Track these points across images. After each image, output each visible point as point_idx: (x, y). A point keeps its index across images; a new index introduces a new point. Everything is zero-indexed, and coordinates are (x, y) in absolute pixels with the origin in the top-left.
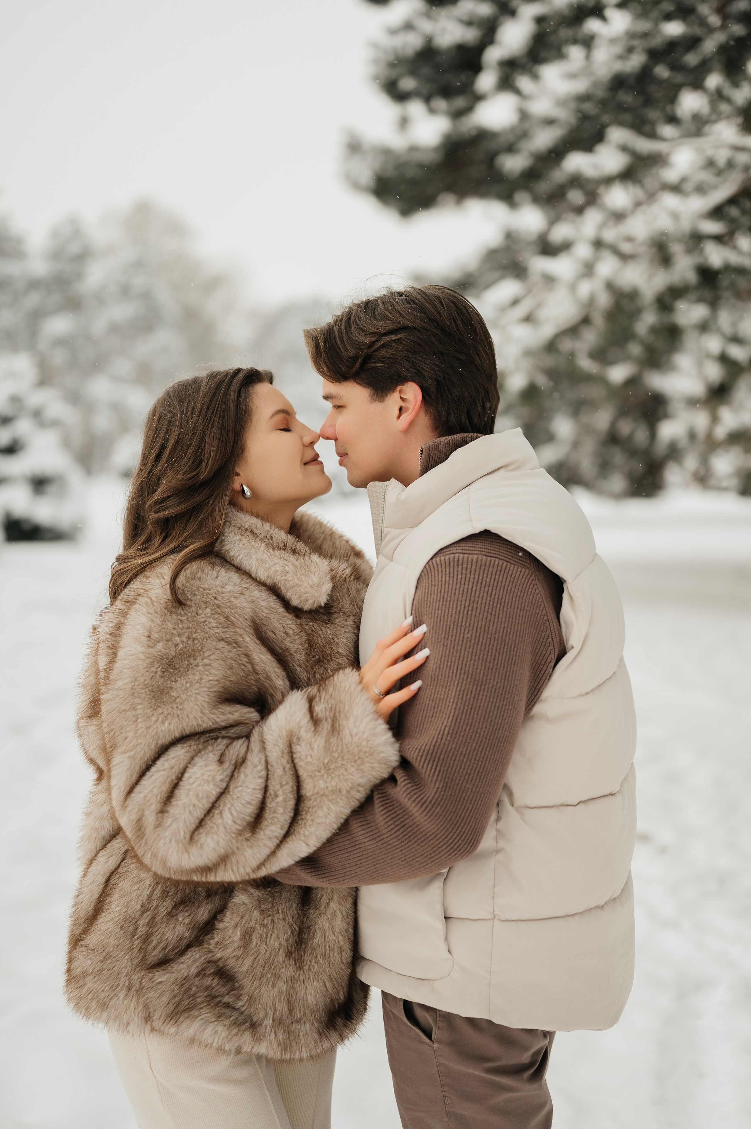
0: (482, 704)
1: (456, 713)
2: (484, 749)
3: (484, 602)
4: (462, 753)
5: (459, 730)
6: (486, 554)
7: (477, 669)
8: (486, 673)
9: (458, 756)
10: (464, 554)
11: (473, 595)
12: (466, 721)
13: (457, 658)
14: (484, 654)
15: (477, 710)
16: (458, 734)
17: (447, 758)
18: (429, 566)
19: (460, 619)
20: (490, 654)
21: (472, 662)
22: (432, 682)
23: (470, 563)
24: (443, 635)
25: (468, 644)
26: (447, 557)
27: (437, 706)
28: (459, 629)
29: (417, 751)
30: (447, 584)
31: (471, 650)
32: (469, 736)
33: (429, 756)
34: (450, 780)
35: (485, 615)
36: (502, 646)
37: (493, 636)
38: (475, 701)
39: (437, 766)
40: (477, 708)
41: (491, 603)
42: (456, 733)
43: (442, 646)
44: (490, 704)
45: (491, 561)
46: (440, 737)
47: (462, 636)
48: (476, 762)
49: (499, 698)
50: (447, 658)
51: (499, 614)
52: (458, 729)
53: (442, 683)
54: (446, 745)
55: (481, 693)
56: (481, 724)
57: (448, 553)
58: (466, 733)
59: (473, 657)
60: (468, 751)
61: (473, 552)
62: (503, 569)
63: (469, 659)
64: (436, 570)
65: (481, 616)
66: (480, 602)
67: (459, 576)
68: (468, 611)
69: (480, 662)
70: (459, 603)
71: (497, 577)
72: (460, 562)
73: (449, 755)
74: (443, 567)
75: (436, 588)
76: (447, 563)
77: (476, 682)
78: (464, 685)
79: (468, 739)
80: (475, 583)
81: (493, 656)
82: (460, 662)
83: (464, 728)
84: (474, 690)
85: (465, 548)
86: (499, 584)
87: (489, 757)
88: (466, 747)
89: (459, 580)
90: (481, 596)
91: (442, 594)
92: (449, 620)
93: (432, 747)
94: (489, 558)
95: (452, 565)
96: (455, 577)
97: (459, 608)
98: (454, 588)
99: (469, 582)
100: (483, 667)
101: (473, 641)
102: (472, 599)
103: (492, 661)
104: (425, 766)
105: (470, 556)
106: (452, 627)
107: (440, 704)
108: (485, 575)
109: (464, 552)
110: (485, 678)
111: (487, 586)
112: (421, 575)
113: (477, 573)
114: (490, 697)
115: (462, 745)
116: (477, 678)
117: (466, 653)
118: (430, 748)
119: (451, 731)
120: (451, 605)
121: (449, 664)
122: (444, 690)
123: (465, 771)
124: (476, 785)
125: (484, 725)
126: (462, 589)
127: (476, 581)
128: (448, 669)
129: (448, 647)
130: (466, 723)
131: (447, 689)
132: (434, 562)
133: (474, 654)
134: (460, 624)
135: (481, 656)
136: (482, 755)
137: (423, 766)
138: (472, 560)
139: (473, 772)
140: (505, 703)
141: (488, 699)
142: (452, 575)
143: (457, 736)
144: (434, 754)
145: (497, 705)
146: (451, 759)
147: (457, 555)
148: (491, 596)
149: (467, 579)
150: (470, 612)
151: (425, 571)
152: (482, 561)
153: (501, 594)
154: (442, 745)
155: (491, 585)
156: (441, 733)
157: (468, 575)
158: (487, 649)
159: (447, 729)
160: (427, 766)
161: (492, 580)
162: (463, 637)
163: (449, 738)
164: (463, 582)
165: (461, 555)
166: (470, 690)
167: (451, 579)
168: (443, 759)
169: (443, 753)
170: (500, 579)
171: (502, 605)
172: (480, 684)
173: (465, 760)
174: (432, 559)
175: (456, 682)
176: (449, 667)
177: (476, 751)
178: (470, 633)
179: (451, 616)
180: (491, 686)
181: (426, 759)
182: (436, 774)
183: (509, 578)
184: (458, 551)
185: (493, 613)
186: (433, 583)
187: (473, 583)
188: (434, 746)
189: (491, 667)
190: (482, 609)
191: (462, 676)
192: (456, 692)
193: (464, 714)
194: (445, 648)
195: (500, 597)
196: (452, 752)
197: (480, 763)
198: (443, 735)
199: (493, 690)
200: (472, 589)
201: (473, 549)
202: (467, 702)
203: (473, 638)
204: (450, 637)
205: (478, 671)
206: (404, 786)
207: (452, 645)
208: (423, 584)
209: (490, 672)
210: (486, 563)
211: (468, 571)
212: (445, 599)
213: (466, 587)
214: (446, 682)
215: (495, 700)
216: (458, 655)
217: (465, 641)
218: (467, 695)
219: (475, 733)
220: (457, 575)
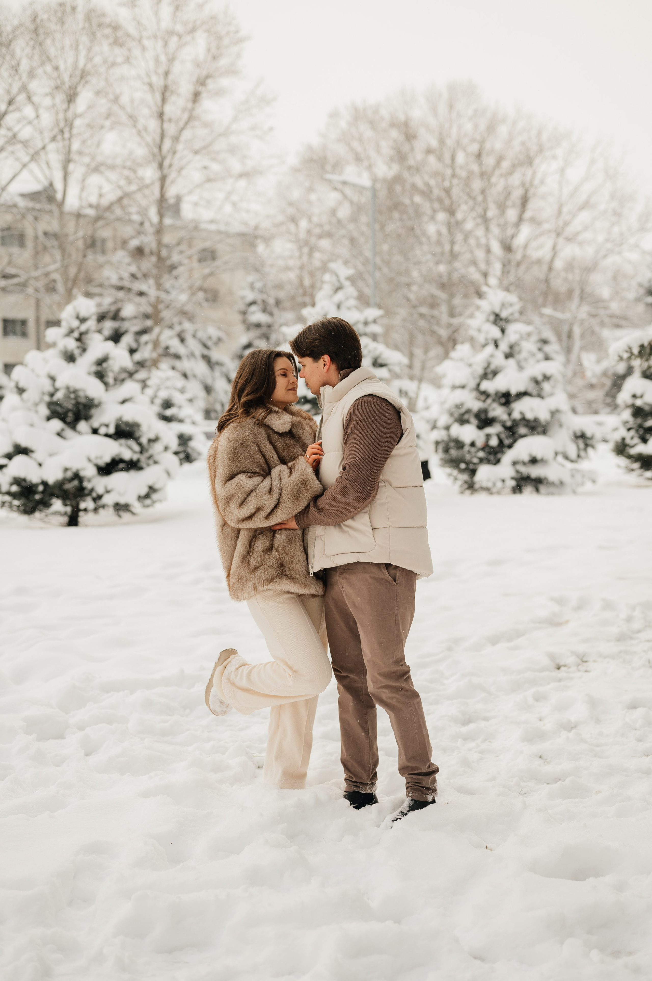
6: (373, 400)
10: (366, 400)
11: (370, 412)
12: (367, 451)
18: (354, 404)
25: (368, 427)
26: (361, 401)
57: (361, 399)
60: (367, 462)
64: (356, 405)
67: (365, 406)
72: (365, 402)
74: (359, 403)
80: (370, 408)
82: (365, 433)
85: (366, 398)
89: (365, 407)
94: (375, 401)
95: (362, 403)
97: (365, 416)
98: (363, 410)
102: (370, 413)
105: (368, 401)
111: (374, 409)
113: (371, 405)
120: (362, 415)
132: (356, 402)
149: (368, 407)
150: (368, 417)
163: (361, 458)
164: (366, 408)
175: (363, 439)
184: (364, 399)
186: (356, 409)
209: (375, 436)
211: (368, 405)
216: (365, 430)
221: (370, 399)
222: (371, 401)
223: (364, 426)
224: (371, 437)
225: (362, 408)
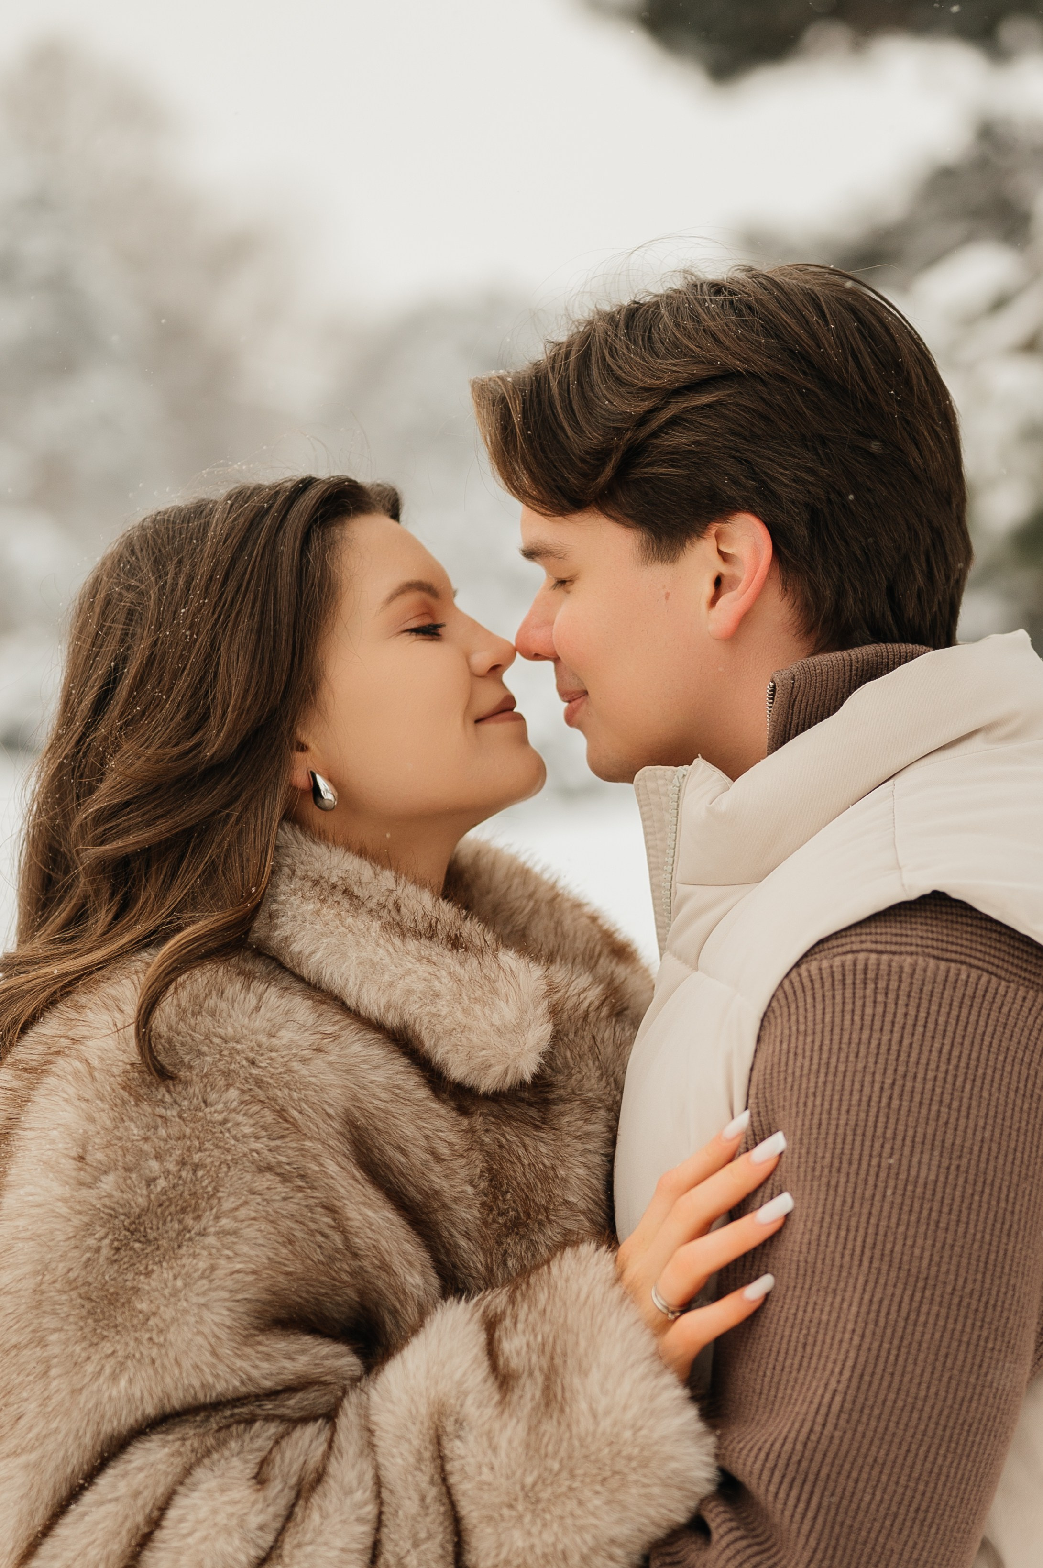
0: (927, 1337)
1: (862, 1360)
2: (933, 1450)
3: (931, 1075)
4: (875, 1461)
5: (869, 1403)
6: (936, 953)
7: (913, 1246)
8: (936, 1258)
9: (867, 1469)
10: (881, 952)
11: (903, 1057)
12: (887, 1378)
13: (864, 1219)
14: (931, 1209)
15: (913, 1351)
16: (867, 1411)
17: (839, 1473)
18: (791, 983)
19: (872, 1119)
20: (946, 1209)
21: (902, 1229)
22: (800, 1280)
23: (894, 977)
24: (827, 1160)
25: (892, 1184)
26: (837, 961)
27: (810, 1340)
28: (868, 1143)
29: (762, 1455)
30: (837, 1030)
31: (898, 1200)
32: (894, 1419)
33: (792, 1467)
34: (845, 1530)
35: (935, 1108)
36: (979, 1188)
37: (955, 1163)
38: (910, 1329)
39: (812, 1493)
40: (915, 1346)
41: (950, 1078)
42: (862, 1411)
43: (823, 1188)
44: (947, 1335)
45: (948, 971)
46: (820, 1419)
47: (875, 1161)
48: (912, 1484)
49: (969, 1322)
50: (836, 1218)
51: (969, 1108)
52: (866, 1399)
53: (824, 1282)
54: (836, 1441)
55: (925, 1309)
56: (924, 1386)
57: (840, 950)
58: (887, 1411)
59: (904, 1217)
60: (892, 1456)
61: (903, 949)
62: (980, 993)
63: (894, 1220)
64: (809, 993)
65: (924, 1111)
66: (920, 1076)
67: (869, 1011)
68: (891, 1098)
69: (922, 1228)
70: (868, 1078)
71: (965, 1012)
72: (871, 975)
73: (842, 1466)
74: (828, 985)
75: (809, 1039)
76: (838, 976)
77: (912, 1280)
78: (879, 1290)
79: (892, 1425)
80: (909, 1029)
81: (955, 1212)
82: (871, 1230)
83: (881, 1397)
84: (906, 1299)
85: (883, 938)
86: (970, 1029)
87: (945, 1470)
88: (885, 1446)
89: (867, 1022)
90: (923, 1061)
91: (825, 1056)
92: (842, 1122)
93: (799, 1447)
94: (943, 965)
95: (849, 981)
96: (858, 1012)
97: (867, 1090)
98: (855, 1040)
99: (893, 1023)
100: (929, 1242)
101: (903, 1176)
102: (901, 1069)
103: (952, 1227)
104: (782, 1495)
105: (896, 958)
106: (849, 1138)
107: (820, 1337)
108: (934, 1008)
109: (880, 947)
110: (934, 1269)
111: (939, 1036)
112: (769, 1005)
113: (913, 1003)
114: (947, 1317)
115: (877, 1442)
116: (914, 1271)
117: (887, 1206)
118: (793, 1449)
119: (848, 1406)
120: (848, 1084)
121: (843, 1233)
122: (829, 1299)
123: (885, 1505)
124: (910, 1543)
125: (933, 1390)
126: (874, 1043)
127: (910, 1021)
128: (840, 1247)
129: (841, 1191)
130: (885, 1384)
131: (838, 1299)
132: (804, 974)
133: (906, 1208)
134: (869, 1132)
135: (925, 1213)
136: (928, 1465)
137: (777, 1494)
138: (901, 968)
139: (903, 1510)
140: (985, 1333)
141: (941, 1323)
142: (849, 1007)
143: (864, 1419)
144: (804, 1464)
145: (965, 1339)
146: (848, 1477)
147: (862, 956)
148: (949, 1060)
149: (889, 1018)
150: (895, 1103)
151: (781, 996)
152: (925, 971)
153: (974, 1055)
154: (824, 1441)
155: (949, 1034)
156: (823, 1410)
157: (891, 1007)
158: (939, 1196)
159: (838, 1398)
160: (788, 1495)
161: (952, 1021)
162: (879, 1166)
163: (842, 1422)
164: (877, 1026)
165: (873, 956)
166: (897, 1299)
167: (848, 1017)
168: (828, 1476)
169: (828, 1460)
170: (973, 1018)
171: (978, 1083)
172: (921, 1284)
173: (884, 1478)
174: (798, 965)
175: (861, 1279)
176: (841, 1240)
177: (911, 1455)
178: (896, 1156)
179: (848, 1111)
180: (949, 1289)
181: (783, 1476)
182: (810, 1514)
183: (993, 1015)
184: (864, 946)
185: (955, 1104)
186: (802, 1028)
187: (903, 1028)
188: (805, 1445)
189: (949, 1241)
190: (927, 1096)
191: (876, 1264)
192: (860, 1304)
193: (882, 1360)
194: (832, 1192)
195: (973, 1063)
196: (850, 1459)
197: (921, 1487)
198: (827, 1415)
199: (956, 1300)
200: (901, 1042)
201: (904, 939)
202: (889, 1331)
203: (904, 1166)
204: (845, 1165)
205: (917, 1252)
206: (728, 1546)
207: (851, 1185)
208: (775, 1030)
209: (947, 1254)
210: (935, 975)
211: (892, 996)
212: (832, 1069)
213: (885, 1038)
214: (834, 1278)
215: (959, 1327)
216: (865, 1211)
217: (882, 1175)
218: (888, 1314)
219: (908, 1408)
220: (864, 1006)
224: (915, 1263)
225: (847, 1022)
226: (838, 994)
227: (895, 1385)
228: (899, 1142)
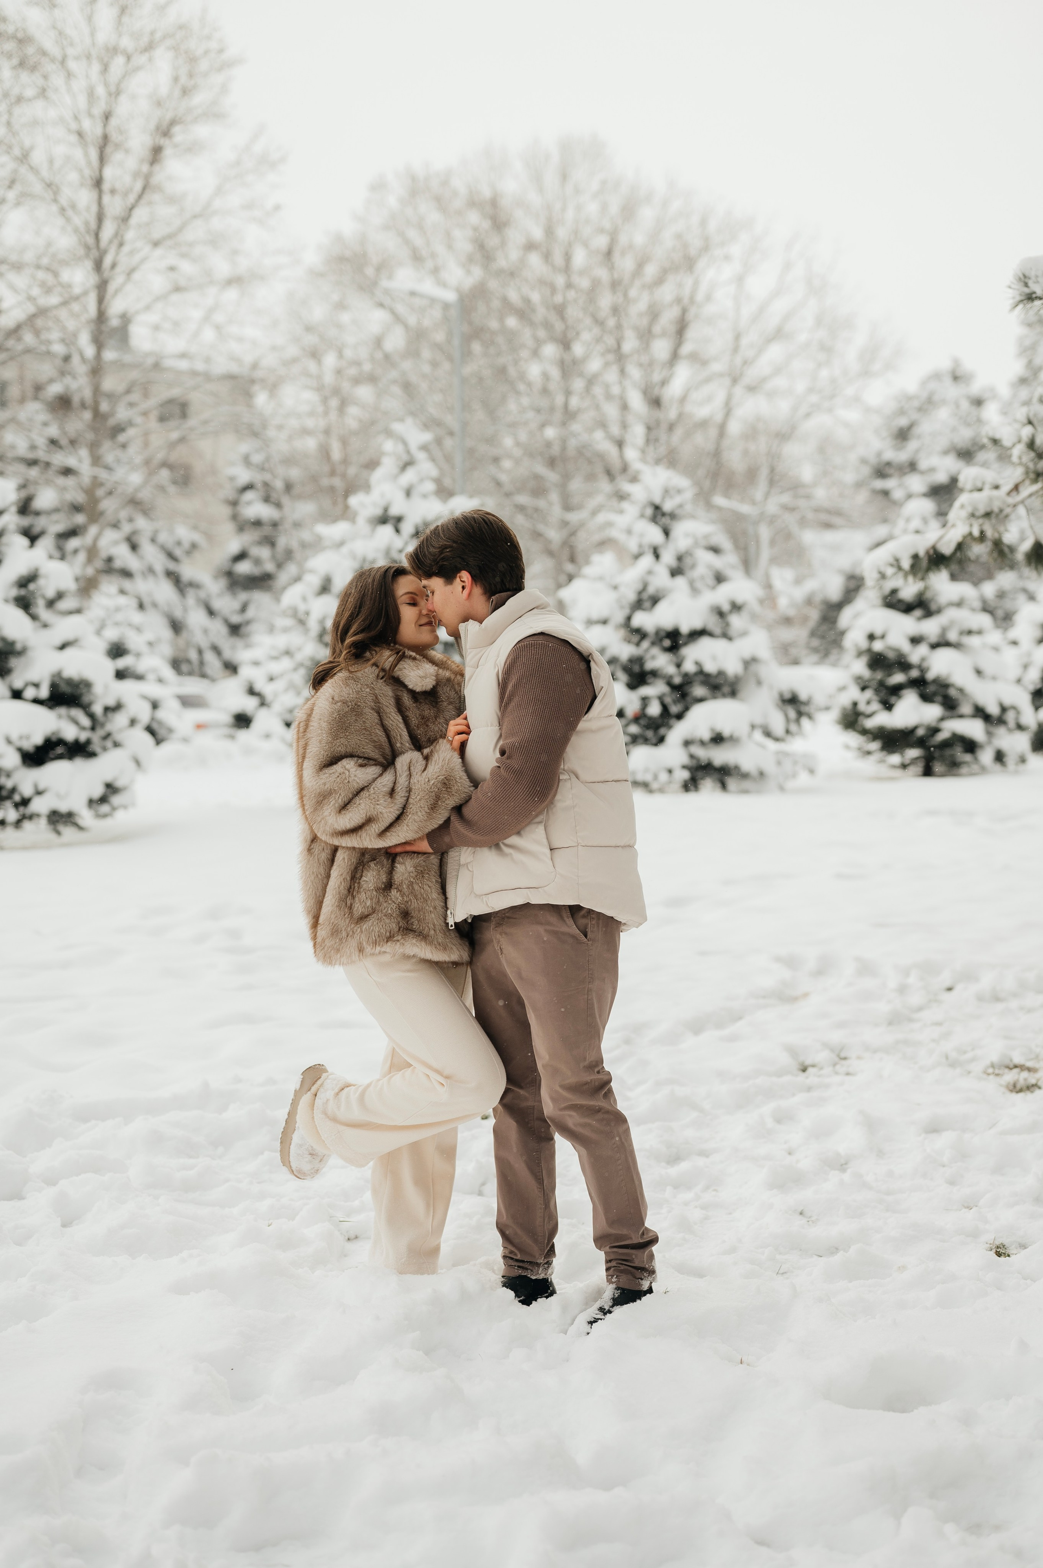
6: (545, 642)
10: (533, 642)
11: (541, 660)
12: (538, 725)
13: (532, 693)
19: (534, 673)
24: (524, 682)
25: (538, 686)
26: (524, 643)
27: (521, 719)
28: (533, 678)
29: (511, 745)
30: (526, 656)
60: (540, 741)
61: (538, 641)
64: (520, 647)
67: (533, 652)
70: (533, 665)
72: (533, 645)
74: (523, 648)
76: (526, 646)
82: (534, 695)
85: (534, 640)
89: (533, 654)
92: (527, 674)
94: (548, 643)
95: (528, 646)
96: (530, 652)
97: (533, 667)
98: (530, 657)
102: (541, 663)
105: (537, 643)
106: (529, 677)
113: (542, 650)
117: (538, 690)
120: (529, 666)
122: (525, 711)
126: (534, 658)
127: (542, 654)
131: (527, 710)
132: (517, 646)
137: (515, 753)
142: (527, 652)
147: (528, 644)
149: (537, 653)
150: (539, 669)
151: (514, 648)
157: (538, 651)
163: (529, 734)
164: (535, 654)
174: (515, 645)
175: (533, 705)
179: (529, 672)
181: (516, 749)
184: (530, 641)
186: (518, 657)
192: (532, 710)
201: (538, 639)
204: (528, 683)
207: (529, 687)
209: (551, 699)
210: (546, 645)
211: (538, 649)
212: (524, 664)
213: (536, 657)
216: (533, 691)
221: (541, 640)
222: (542, 643)
223: (532, 684)
224: (544, 701)
225: (528, 654)
226: (526, 649)
227: (540, 725)
228: (540, 677)
